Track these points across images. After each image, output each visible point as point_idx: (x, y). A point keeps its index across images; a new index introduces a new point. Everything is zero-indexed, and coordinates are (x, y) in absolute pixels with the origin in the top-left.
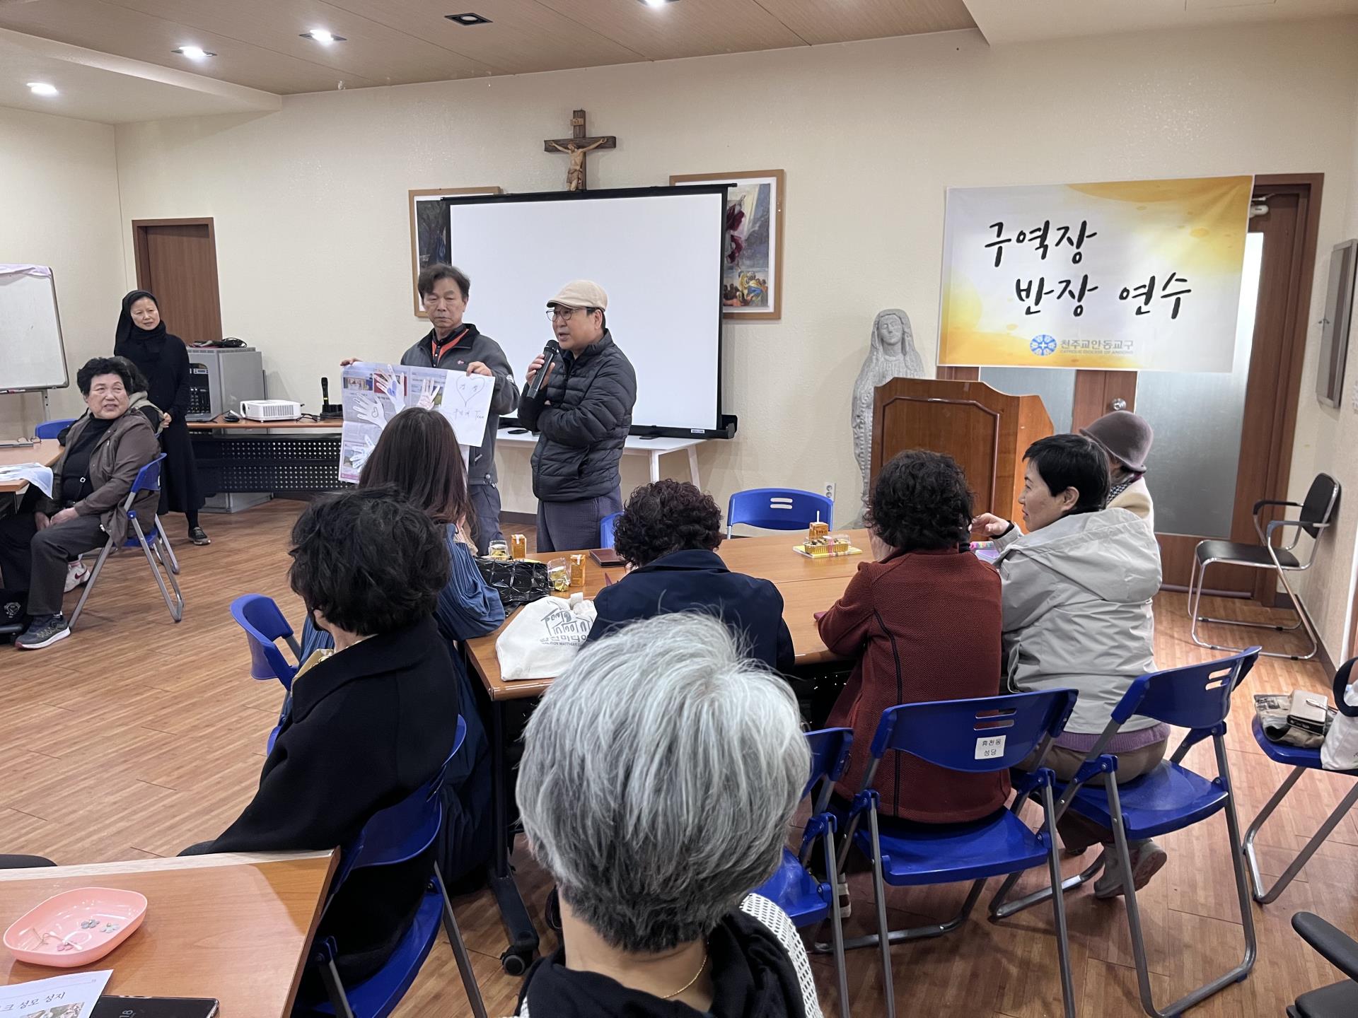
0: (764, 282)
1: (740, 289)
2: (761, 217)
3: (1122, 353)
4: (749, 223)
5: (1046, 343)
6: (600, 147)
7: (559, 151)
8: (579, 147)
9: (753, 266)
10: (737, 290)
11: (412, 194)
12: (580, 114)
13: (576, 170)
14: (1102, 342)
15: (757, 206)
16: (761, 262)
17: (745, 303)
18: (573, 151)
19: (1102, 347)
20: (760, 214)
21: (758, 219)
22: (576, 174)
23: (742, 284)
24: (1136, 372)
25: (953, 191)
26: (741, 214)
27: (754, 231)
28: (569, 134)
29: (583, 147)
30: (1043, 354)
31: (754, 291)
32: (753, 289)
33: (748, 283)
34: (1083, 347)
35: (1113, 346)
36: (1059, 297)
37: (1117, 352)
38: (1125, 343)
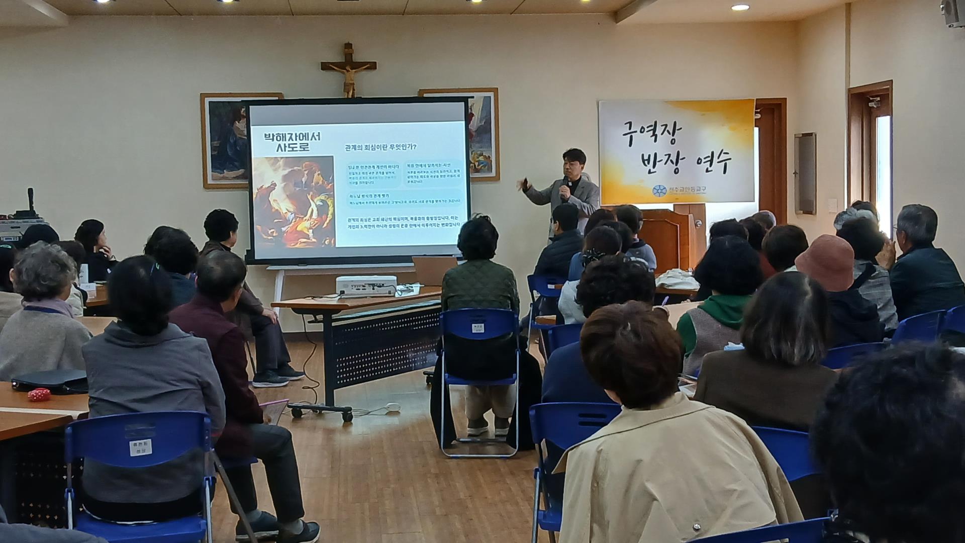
0: (489, 157)
1: (473, 162)
2: (485, 117)
3: (701, 193)
5: (661, 190)
6: (367, 68)
7: (333, 69)
8: (351, 69)
9: (483, 147)
10: (471, 163)
11: (203, 96)
12: (348, 46)
13: (351, 84)
15: (482, 110)
16: (486, 145)
17: (477, 171)
18: (348, 71)
19: (690, 190)
23: (473, 159)
25: (603, 103)
26: (474, 113)
29: (355, 68)
30: (659, 196)
32: (482, 162)
33: (478, 158)
34: (681, 191)
35: (696, 190)
36: (666, 163)
37: (698, 193)
38: (701, 188)
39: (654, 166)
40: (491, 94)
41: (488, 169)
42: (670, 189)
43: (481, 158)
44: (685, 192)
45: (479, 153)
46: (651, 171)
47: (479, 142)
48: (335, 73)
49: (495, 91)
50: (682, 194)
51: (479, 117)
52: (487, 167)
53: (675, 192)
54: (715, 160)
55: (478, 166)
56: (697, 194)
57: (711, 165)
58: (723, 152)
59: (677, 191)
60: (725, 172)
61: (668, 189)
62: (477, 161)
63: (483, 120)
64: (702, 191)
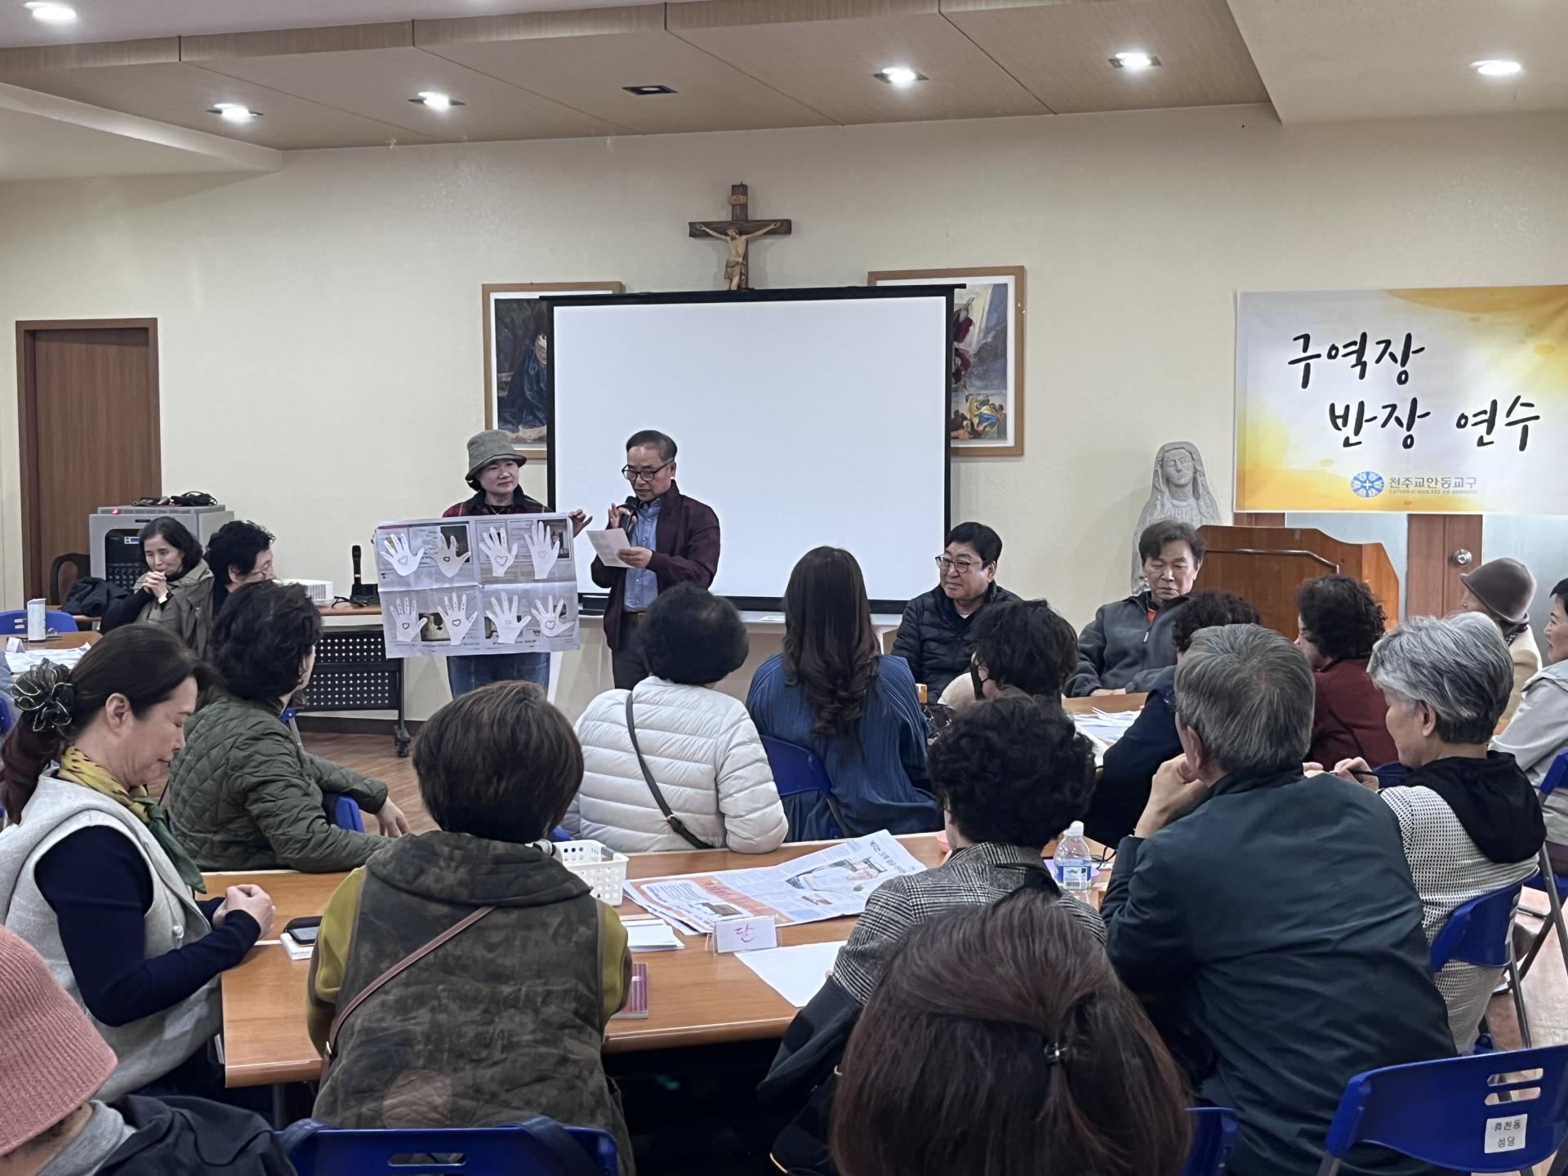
0: (1001, 408)
1: (968, 416)
2: (995, 326)
3: (1464, 492)
4: (979, 332)
5: (1370, 482)
6: (771, 233)
7: (710, 236)
8: (741, 233)
9: (985, 388)
10: (965, 418)
11: (487, 290)
12: (740, 189)
13: (737, 263)
14: (1439, 479)
15: (989, 312)
16: (996, 382)
17: (976, 435)
18: (733, 239)
19: (1439, 485)
20: (992, 323)
21: (992, 329)
22: (737, 269)
23: (970, 410)
24: (1481, 516)
25: (1245, 295)
26: (969, 322)
27: (985, 343)
28: (724, 215)
29: (747, 233)
30: (1367, 495)
31: (988, 419)
34: (1416, 486)
35: (1453, 484)
36: (1384, 425)
37: (1471, 491)
38: (1465, 481)
39: (1357, 432)
40: (1009, 280)
42: (1393, 480)
44: (1426, 488)
46: (1351, 441)
48: (712, 242)
49: (1019, 273)
50: (1419, 492)
53: (1406, 488)
54: (1501, 419)
56: (1454, 492)
57: (1489, 431)
58: (1521, 401)
59: (1408, 486)
60: (1523, 447)
61: (1386, 481)
63: (989, 333)
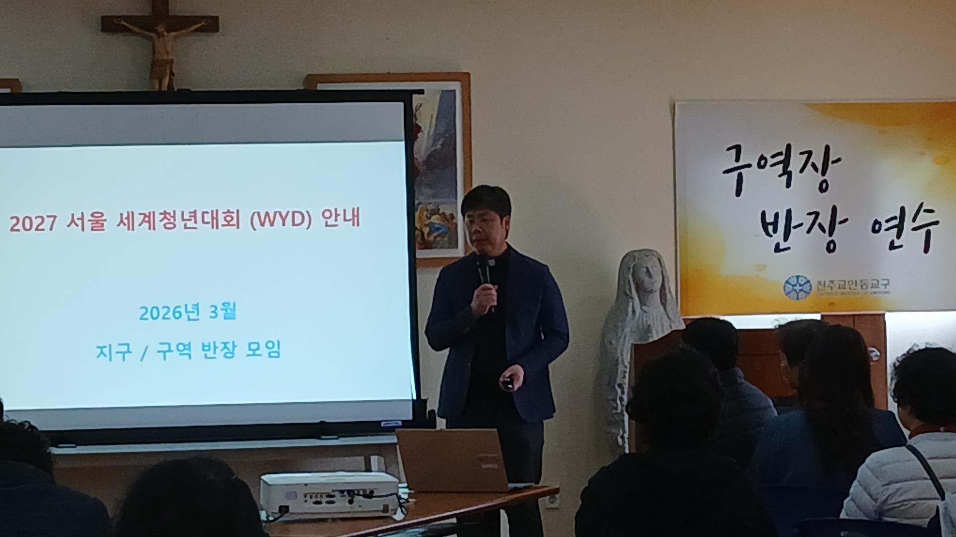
0: (452, 217)
2: (444, 133)
3: (880, 293)
4: (428, 139)
5: (800, 285)
9: (434, 196)
14: (859, 282)
15: (438, 118)
16: (447, 190)
17: (426, 245)
18: (160, 35)
19: (858, 286)
21: (440, 137)
22: (168, 68)
23: (420, 218)
26: (417, 129)
27: (435, 150)
28: (142, 9)
29: (176, 30)
30: (798, 299)
32: (436, 226)
33: (429, 218)
34: (839, 288)
35: (870, 286)
36: (809, 232)
37: (875, 293)
38: (881, 282)
39: (786, 239)
40: (456, 86)
41: (450, 243)
42: (819, 283)
43: (435, 219)
44: (848, 290)
45: (430, 207)
46: (781, 247)
47: (429, 186)
48: (132, 38)
49: (464, 78)
50: (841, 294)
51: (432, 133)
52: (446, 239)
53: (829, 290)
54: (908, 224)
55: (429, 235)
56: (869, 293)
57: (899, 236)
58: (924, 207)
59: (832, 288)
60: (926, 250)
61: (814, 284)
62: (426, 225)
63: (438, 140)
64: (882, 288)
